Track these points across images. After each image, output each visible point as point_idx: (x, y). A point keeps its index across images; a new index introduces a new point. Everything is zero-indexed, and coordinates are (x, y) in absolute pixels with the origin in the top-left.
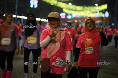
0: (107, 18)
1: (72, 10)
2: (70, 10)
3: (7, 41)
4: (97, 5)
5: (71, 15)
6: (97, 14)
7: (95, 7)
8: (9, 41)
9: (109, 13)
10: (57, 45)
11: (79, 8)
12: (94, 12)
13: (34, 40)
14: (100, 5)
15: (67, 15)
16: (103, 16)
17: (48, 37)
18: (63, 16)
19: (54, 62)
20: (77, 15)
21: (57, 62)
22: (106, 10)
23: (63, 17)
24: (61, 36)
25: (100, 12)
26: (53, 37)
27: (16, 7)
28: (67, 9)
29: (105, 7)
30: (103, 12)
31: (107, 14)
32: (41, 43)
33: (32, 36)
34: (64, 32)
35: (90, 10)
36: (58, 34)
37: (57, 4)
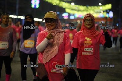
0: (111, 18)
1: (75, 10)
2: (72, 10)
3: (4, 45)
4: (100, 4)
5: (74, 15)
6: (101, 14)
7: (99, 7)
8: (6, 45)
9: (113, 13)
10: (54, 49)
11: (82, 8)
12: (97, 12)
13: (32, 44)
14: (103, 4)
15: (69, 15)
16: (107, 16)
17: (46, 39)
18: (66, 16)
19: (53, 69)
20: (80, 16)
21: (56, 68)
22: (110, 10)
23: (66, 18)
24: (59, 38)
25: (104, 12)
26: (50, 39)
27: (17, 7)
28: (69, 9)
29: (109, 6)
30: (107, 12)
31: (111, 14)
32: (37, 47)
33: (29, 39)
34: (63, 33)
35: (93, 10)
36: (56, 37)
37: (59, 3)
